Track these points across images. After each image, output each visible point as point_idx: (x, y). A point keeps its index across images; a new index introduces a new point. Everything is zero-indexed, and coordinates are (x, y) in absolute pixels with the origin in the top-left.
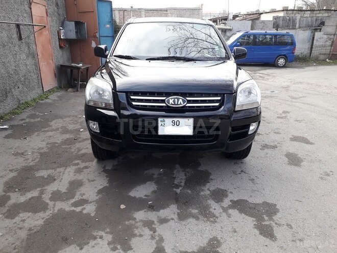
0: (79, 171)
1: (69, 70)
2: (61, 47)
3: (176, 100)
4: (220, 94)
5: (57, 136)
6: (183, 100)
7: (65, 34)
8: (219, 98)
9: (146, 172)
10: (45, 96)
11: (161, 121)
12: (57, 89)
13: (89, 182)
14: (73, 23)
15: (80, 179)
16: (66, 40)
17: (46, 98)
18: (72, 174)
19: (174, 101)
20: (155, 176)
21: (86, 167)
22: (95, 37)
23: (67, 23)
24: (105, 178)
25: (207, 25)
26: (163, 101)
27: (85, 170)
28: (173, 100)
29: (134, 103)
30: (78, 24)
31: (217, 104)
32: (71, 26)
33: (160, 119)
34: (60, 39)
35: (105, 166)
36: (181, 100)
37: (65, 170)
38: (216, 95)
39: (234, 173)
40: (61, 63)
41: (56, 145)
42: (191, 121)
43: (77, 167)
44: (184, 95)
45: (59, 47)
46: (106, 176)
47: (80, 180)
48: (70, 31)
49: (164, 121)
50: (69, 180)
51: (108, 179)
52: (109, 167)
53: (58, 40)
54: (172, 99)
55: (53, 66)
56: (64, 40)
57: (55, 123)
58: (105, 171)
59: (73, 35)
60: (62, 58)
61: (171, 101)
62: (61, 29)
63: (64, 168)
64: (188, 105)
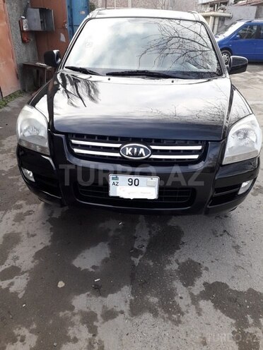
0: (19, 218)
1: (35, 71)
2: (23, 41)
3: (136, 149)
4: (201, 141)
5: (6, 160)
6: (145, 149)
7: (29, 25)
9: (101, 225)
10: (4, 103)
11: (113, 179)
12: (20, 92)
13: (28, 237)
14: (38, 10)
15: (19, 231)
16: (30, 32)
17: (5, 105)
18: (10, 222)
19: (132, 151)
20: (111, 234)
21: (29, 213)
22: (64, 28)
23: (30, 10)
24: (49, 232)
25: (197, 21)
26: (117, 150)
27: (27, 217)
28: (131, 149)
29: (76, 150)
30: (44, 12)
31: (196, 157)
32: (35, 14)
33: (111, 176)
34: (22, 31)
35: (53, 212)
36: (142, 151)
37: (4, 215)
38: (196, 143)
40: (25, 60)
41: (3, 174)
42: (156, 180)
43: (19, 211)
44: (147, 141)
45: (21, 42)
46: (51, 229)
47: (18, 234)
48: (34, 21)
50: (5, 232)
51: (52, 233)
52: (56, 215)
53: (19, 32)
54: (129, 147)
55: (14, 65)
56: (27, 32)
57: (9, 141)
58: (51, 220)
59: (37, 26)
60: (25, 54)
61: (128, 151)
62: (22, 19)
63: (3, 212)
64: (153, 156)
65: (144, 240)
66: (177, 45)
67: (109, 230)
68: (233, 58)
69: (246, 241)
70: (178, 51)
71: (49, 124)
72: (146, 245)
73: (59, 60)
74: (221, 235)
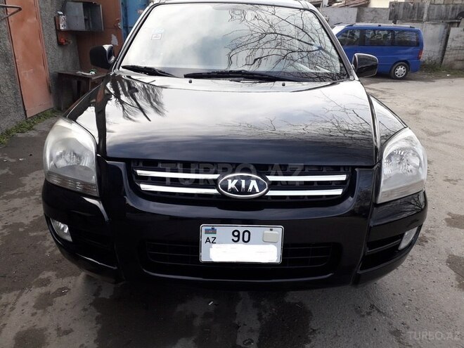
0: (44, 303)
1: (75, 82)
2: (60, 44)
3: (243, 182)
4: (344, 167)
7: (68, 23)
8: (343, 178)
9: (180, 308)
10: (28, 126)
11: (207, 232)
12: (53, 111)
13: (59, 336)
14: (81, 5)
15: (42, 325)
16: (70, 33)
17: (30, 129)
18: (29, 310)
19: (238, 185)
21: (61, 292)
22: (117, 28)
23: (70, 4)
24: (94, 324)
25: (305, 9)
27: (59, 299)
28: (235, 181)
29: (144, 187)
30: (89, 8)
31: (339, 192)
32: (78, 9)
33: (204, 228)
34: (58, 31)
35: (100, 289)
36: (253, 184)
37: (18, 297)
38: (336, 170)
39: (357, 312)
40: (61, 69)
41: (21, 230)
43: (43, 290)
45: (56, 44)
46: (97, 318)
47: (42, 330)
48: (76, 18)
49: (214, 231)
50: (18, 329)
51: (99, 326)
52: (106, 294)
53: (54, 32)
54: (232, 179)
55: (45, 75)
56: (65, 32)
57: (33, 179)
58: (98, 303)
59: (80, 25)
60: (62, 61)
61: (232, 185)
62: (59, 15)
63: (17, 292)
64: (271, 193)
65: (251, 330)
66: (274, 44)
67: (194, 316)
68: (359, 56)
69: (408, 322)
70: (275, 52)
71: (98, 147)
72: (255, 338)
73: (113, 59)
74: (369, 314)
